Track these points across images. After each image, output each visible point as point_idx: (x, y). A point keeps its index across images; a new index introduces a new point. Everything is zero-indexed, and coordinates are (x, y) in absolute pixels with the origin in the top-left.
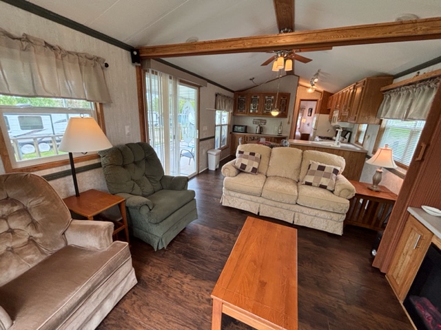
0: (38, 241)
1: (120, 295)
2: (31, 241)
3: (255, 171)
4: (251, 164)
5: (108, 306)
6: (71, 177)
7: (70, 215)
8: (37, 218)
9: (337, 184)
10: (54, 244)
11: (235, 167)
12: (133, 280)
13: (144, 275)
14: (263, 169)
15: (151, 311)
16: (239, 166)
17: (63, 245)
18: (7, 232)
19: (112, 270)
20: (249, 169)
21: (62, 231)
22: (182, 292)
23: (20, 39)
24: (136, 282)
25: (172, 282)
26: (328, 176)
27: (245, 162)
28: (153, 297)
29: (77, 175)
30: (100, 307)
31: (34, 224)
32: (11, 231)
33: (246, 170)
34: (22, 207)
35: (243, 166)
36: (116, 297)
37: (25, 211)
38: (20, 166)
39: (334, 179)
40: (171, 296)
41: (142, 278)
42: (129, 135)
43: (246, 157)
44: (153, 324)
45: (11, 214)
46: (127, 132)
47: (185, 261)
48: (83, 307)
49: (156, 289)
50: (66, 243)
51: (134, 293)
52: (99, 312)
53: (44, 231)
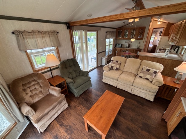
0: (42, 91)
1: (63, 109)
2: (41, 91)
3: (117, 69)
4: (116, 66)
5: (59, 112)
6: (50, 72)
7: (50, 85)
8: (42, 85)
9: (154, 78)
10: (46, 92)
11: (109, 67)
12: (67, 106)
13: (71, 105)
14: (121, 68)
15: (71, 116)
16: (110, 67)
17: (48, 93)
18: (35, 89)
19: (59, 103)
20: (114, 68)
21: (48, 89)
22: (81, 112)
23: (31, 32)
24: (68, 106)
25: (79, 108)
26: (151, 74)
27: (113, 65)
28: (72, 112)
29: (52, 71)
30: (57, 112)
31: (41, 87)
32: (36, 88)
33: (113, 69)
34: (37, 82)
35: (112, 67)
36: (62, 110)
37: (38, 83)
38: (37, 69)
39: (153, 76)
40: (77, 112)
41: (70, 105)
42: (68, 56)
43: (114, 63)
44: (71, 120)
45: (35, 84)
46: (68, 55)
47: (84, 102)
48: (52, 112)
49: (74, 109)
50: (49, 92)
51: (67, 110)
52: (57, 113)
53: (43, 89)
